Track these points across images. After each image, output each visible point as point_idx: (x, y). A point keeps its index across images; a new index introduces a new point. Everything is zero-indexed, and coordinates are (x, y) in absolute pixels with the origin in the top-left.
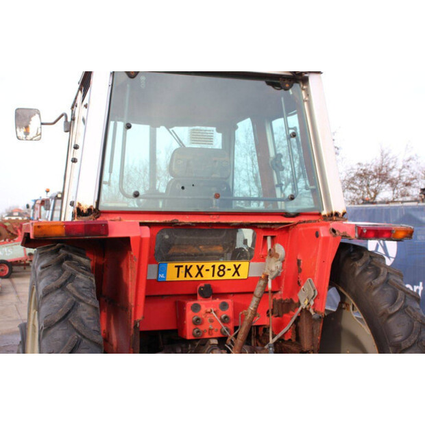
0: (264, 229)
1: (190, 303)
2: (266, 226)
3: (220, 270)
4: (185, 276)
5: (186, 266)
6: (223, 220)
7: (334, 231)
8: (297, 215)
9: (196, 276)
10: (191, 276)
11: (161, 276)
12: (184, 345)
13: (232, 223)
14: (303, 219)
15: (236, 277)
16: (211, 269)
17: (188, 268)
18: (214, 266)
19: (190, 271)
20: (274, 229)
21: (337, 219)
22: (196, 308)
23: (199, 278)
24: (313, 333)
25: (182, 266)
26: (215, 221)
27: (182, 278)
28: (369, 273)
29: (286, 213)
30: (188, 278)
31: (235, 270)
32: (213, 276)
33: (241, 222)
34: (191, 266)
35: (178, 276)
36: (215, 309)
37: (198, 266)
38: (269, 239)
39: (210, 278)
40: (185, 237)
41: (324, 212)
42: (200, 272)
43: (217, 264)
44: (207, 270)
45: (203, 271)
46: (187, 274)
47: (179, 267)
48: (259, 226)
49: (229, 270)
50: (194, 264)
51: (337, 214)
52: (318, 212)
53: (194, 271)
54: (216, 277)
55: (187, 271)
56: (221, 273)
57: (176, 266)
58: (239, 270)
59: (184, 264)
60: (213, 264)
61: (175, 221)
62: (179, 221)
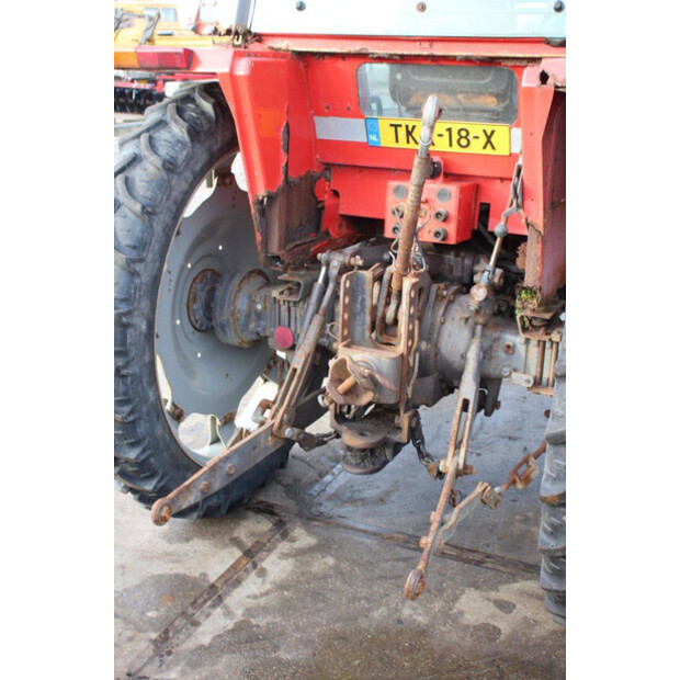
1: (393, 184)
3: (461, 137)
4: (408, 142)
5: (407, 126)
10: (417, 143)
11: (373, 138)
15: (489, 150)
16: (446, 134)
17: (410, 129)
18: (449, 130)
19: (414, 134)
25: (400, 126)
26: (425, 53)
27: (402, 144)
30: (413, 145)
31: (485, 140)
32: (451, 145)
34: (414, 127)
35: (397, 141)
39: (446, 148)
43: (456, 127)
44: (440, 135)
46: (411, 139)
47: (396, 126)
49: (476, 137)
50: (419, 124)
53: (419, 135)
54: (456, 148)
55: (409, 133)
56: (464, 142)
57: (391, 125)
58: (493, 140)
59: (403, 123)
60: (448, 125)
61: (364, 51)
62: (370, 51)
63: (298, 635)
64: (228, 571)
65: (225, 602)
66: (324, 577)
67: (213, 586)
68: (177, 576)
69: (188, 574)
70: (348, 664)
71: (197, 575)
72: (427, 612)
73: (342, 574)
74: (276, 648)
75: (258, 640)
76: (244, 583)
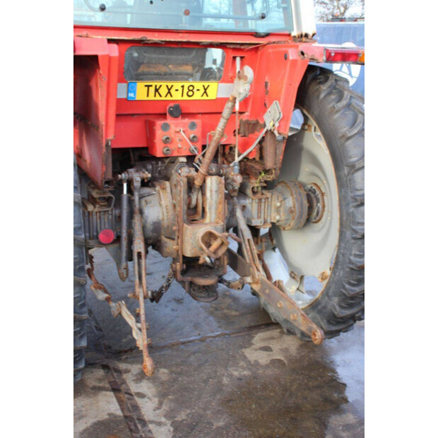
0: (234, 49)
1: (159, 123)
2: (235, 46)
3: (189, 90)
4: (155, 96)
5: (156, 86)
6: (193, 39)
7: (303, 53)
8: (268, 35)
9: (166, 96)
10: (161, 96)
11: (131, 95)
12: (154, 162)
13: (201, 42)
14: (273, 39)
15: (205, 97)
16: (180, 89)
17: (158, 88)
18: (183, 86)
19: (159, 91)
20: (244, 49)
21: (307, 40)
22: (166, 127)
23: (169, 98)
24: (276, 153)
25: (151, 86)
26: (184, 40)
27: (151, 97)
28: (333, 97)
29: (256, 33)
30: (158, 98)
31: (204, 91)
32: (182, 96)
33: (210, 41)
34: (161, 86)
35: (148, 96)
36: (184, 129)
37: (167, 86)
38: (238, 60)
39: (179, 97)
40: (154, 56)
41: (295, 33)
42: (169, 92)
43: (187, 85)
44: (177, 90)
45: (173, 91)
46: (157, 94)
47: (148, 86)
48: (228, 46)
49: (198, 90)
50: (164, 84)
51: (306, 35)
52: (287, 32)
53: (163, 91)
54: (186, 98)
55: (157, 90)
56: (190, 93)
57: (146, 86)
58: (207, 91)
59: (154, 84)
60: (182, 84)
61: (144, 39)
62: (148, 39)
63: (209, 412)
64: (120, 405)
65: (147, 420)
66: (175, 380)
67: (126, 417)
68: (95, 424)
69: (100, 419)
70: (251, 409)
71: (107, 417)
72: (244, 369)
73: (180, 373)
74: (210, 424)
75: (195, 426)
76: (140, 406)
